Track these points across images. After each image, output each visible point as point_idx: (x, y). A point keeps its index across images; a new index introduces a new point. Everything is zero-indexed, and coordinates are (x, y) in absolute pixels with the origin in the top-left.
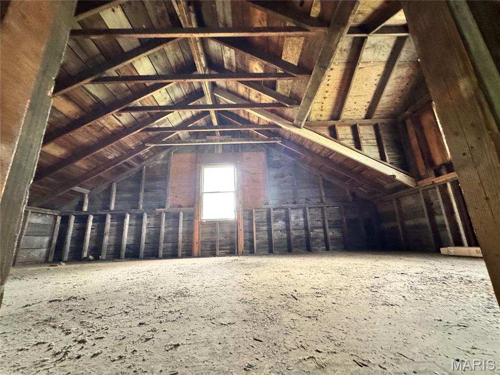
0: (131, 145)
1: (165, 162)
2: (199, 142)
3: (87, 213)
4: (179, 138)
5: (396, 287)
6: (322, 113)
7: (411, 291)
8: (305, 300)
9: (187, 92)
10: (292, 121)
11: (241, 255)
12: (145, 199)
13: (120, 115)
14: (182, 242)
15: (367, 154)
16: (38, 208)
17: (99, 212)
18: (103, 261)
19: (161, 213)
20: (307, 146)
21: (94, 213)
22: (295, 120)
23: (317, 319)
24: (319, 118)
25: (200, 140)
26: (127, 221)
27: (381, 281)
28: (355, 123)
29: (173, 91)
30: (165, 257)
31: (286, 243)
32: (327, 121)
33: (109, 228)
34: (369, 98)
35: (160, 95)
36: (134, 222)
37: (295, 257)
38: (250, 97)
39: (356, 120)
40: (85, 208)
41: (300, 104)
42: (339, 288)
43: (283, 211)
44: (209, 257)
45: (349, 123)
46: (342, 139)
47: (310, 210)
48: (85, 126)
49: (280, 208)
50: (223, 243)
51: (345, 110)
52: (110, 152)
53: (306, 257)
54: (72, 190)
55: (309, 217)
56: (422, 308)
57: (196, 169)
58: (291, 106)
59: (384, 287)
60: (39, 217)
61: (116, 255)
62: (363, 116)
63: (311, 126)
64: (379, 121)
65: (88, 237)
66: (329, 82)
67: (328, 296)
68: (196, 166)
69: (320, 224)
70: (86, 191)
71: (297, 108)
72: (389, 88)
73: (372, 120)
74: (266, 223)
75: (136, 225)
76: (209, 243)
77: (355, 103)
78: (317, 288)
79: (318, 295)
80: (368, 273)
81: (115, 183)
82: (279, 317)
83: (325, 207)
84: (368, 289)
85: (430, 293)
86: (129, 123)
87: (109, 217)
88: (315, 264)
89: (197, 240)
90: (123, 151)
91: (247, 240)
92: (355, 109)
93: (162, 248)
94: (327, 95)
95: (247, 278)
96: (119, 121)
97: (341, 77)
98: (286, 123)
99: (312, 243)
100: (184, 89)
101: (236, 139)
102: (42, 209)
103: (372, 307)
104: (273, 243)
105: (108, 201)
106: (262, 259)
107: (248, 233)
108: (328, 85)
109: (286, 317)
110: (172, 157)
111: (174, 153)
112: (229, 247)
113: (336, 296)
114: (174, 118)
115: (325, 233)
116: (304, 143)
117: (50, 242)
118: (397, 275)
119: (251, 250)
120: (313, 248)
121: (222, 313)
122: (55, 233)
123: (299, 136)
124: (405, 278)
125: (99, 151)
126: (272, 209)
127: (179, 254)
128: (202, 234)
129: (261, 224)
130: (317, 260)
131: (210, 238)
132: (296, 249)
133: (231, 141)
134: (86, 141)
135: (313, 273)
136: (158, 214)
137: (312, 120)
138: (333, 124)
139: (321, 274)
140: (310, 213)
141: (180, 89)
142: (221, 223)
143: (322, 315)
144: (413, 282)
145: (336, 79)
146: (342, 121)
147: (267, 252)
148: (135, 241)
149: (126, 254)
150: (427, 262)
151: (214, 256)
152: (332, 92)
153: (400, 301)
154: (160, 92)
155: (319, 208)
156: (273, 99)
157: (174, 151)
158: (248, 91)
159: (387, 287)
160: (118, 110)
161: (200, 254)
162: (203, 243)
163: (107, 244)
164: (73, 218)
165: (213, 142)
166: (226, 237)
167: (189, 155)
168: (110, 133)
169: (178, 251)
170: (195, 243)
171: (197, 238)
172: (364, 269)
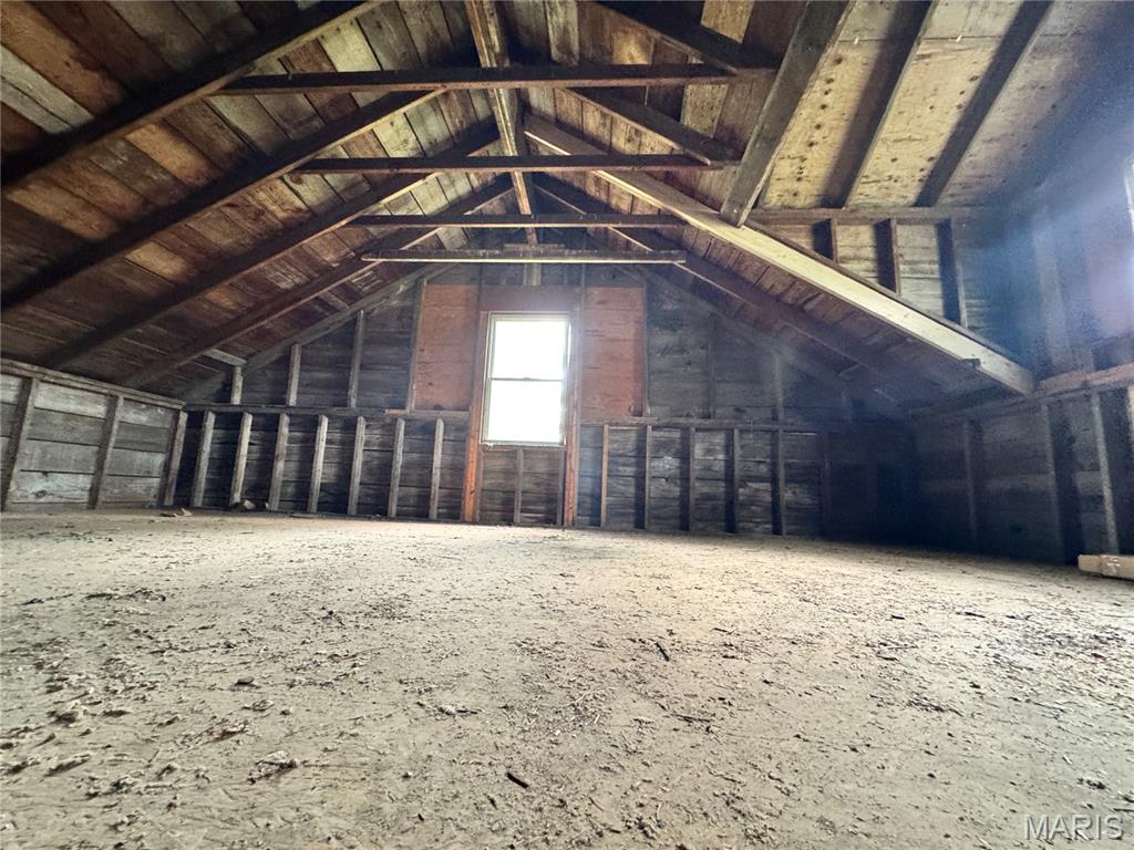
0: (329, 257)
1: (408, 303)
2: (484, 257)
3: (239, 410)
4: (441, 245)
5: (951, 651)
6: (802, 187)
7: (998, 670)
8: (689, 663)
9: (458, 125)
10: (716, 205)
11: (569, 528)
12: (363, 386)
13: (299, 181)
14: (440, 488)
15: (911, 300)
16: (138, 392)
17: (264, 409)
18: (271, 513)
19: (395, 420)
20: (749, 276)
21: (254, 410)
22: (725, 202)
23: (708, 729)
24: (788, 200)
25: (488, 252)
26: (323, 431)
27: (908, 629)
28: (884, 217)
29: (423, 121)
30: (402, 516)
31: (678, 508)
32: (811, 208)
33: (286, 444)
34: (935, 146)
35: (390, 131)
36: (337, 436)
37: (694, 543)
38: (614, 140)
39: (890, 208)
40: (237, 399)
41: (740, 158)
42: (791, 636)
43: (676, 435)
44: (496, 525)
45: (869, 216)
46: (845, 259)
47: (744, 436)
48: (220, 204)
49: (669, 426)
50: (530, 496)
51: (864, 180)
52: (283, 273)
53: (721, 545)
54: (206, 357)
55: (738, 451)
56: (1032, 732)
57: (476, 322)
58: (716, 163)
59: (917, 647)
60: (143, 410)
61: (300, 504)
62: (912, 197)
63: (765, 223)
64: (954, 214)
65: (242, 462)
66: (828, 99)
67: (755, 658)
68: (478, 314)
69: (764, 469)
70: (238, 362)
71: (733, 169)
72: (997, 119)
73: (933, 208)
74: (633, 460)
75: (342, 443)
76: (501, 495)
77: (894, 160)
78: (730, 630)
79: (728, 651)
80: (874, 601)
81: (297, 346)
82: (604, 708)
83: (781, 432)
84: (869, 649)
85: (1055, 681)
86: (322, 204)
87: (285, 420)
88: (737, 564)
89: (473, 485)
90: (311, 272)
91: (585, 494)
92: (890, 177)
93: (396, 499)
94: (817, 136)
95: (561, 583)
96: (297, 194)
97: (863, 83)
98: (702, 213)
99: (741, 513)
100: (451, 117)
101: (574, 252)
102: (148, 395)
103: (876, 709)
104: (647, 508)
105: (283, 386)
106: (615, 540)
107: (589, 480)
108: (824, 107)
109: (624, 710)
110: (424, 291)
111: (428, 282)
112: (542, 508)
113: (776, 659)
114: (428, 194)
115: (775, 493)
116: (743, 267)
117: (167, 466)
118: (953, 615)
119: (593, 519)
120: (741, 525)
121: (459, 676)
122: (176, 447)
123: (731, 247)
124: (976, 627)
125: (255, 268)
126: (650, 428)
127: (431, 511)
128: (485, 472)
129: (621, 460)
130: (745, 557)
131: (500, 484)
132: (700, 525)
133: (562, 256)
134: (226, 242)
135: (728, 589)
136: (388, 421)
137: (770, 205)
138: (826, 217)
139: (749, 593)
140: (743, 442)
141: (439, 117)
142: (530, 451)
143: (727, 717)
144: (1002, 643)
145: (848, 91)
146: (853, 211)
147: (631, 526)
148: (338, 476)
149: (319, 503)
150: (1039, 588)
151: (509, 525)
152: (832, 129)
153: (964, 698)
154: (392, 124)
155: (767, 431)
156: (671, 143)
157: (429, 277)
158: (608, 122)
159: (926, 650)
160: (291, 167)
161: (478, 518)
162: (487, 493)
163: (282, 479)
164: (211, 419)
165: (519, 258)
166: (538, 484)
167: (462, 288)
168: (280, 226)
169: (429, 507)
170: (468, 492)
171: (471, 481)
172: (864, 589)
